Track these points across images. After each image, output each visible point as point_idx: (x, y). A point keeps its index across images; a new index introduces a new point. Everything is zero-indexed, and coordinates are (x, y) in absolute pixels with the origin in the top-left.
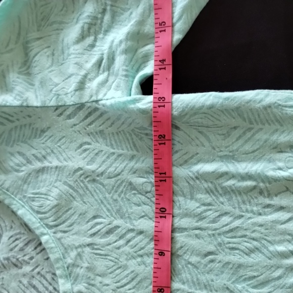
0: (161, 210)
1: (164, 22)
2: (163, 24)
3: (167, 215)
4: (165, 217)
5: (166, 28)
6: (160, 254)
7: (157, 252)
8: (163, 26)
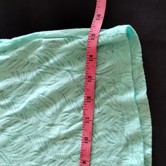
0: (85, 138)
1: (95, 34)
2: (93, 35)
3: (88, 141)
4: (87, 143)
5: (95, 38)
6: (83, 162)
7: (82, 161)
8: (93, 36)
